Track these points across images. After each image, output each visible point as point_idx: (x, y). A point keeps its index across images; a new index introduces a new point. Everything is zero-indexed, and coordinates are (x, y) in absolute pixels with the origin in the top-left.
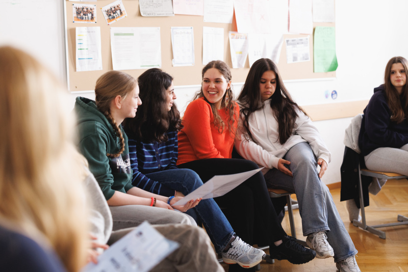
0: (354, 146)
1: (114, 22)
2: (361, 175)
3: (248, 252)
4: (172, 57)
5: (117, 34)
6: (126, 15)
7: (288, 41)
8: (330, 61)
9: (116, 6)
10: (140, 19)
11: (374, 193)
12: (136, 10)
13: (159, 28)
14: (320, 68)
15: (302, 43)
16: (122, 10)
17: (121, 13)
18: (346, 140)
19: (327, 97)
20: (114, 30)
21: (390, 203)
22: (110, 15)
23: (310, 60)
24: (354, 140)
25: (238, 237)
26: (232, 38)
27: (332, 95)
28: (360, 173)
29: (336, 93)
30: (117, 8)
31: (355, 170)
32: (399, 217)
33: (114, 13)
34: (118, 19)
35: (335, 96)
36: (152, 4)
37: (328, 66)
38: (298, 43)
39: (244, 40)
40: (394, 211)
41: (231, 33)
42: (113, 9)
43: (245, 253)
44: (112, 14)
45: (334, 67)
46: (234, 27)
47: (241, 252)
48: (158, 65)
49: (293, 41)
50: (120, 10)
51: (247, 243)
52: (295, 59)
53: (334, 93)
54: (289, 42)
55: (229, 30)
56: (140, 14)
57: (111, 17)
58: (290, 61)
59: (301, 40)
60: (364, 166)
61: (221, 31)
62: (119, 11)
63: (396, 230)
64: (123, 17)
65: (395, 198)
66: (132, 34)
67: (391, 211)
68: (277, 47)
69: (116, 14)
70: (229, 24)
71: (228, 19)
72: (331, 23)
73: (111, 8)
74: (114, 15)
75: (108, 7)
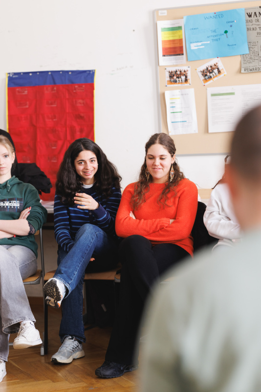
1: (211, 82)
5: (213, 95)
6: (226, 73)
9: (213, 65)
10: (241, 76)
12: (237, 67)
16: (220, 69)
17: (219, 72)
20: (211, 90)
22: (206, 75)
30: (214, 67)
33: (210, 73)
34: (216, 79)
44: (208, 74)
57: (207, 77)
62: (217, 70)
64: (222, 75)
66: (232, 94)
69: (214, 73)
73: (207, 68)
74: (211, 75)
75: (203, 67)
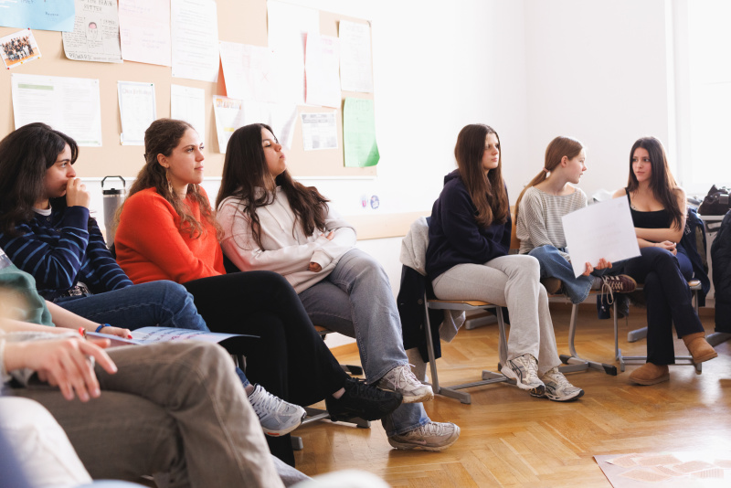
0: (418, 264)
1: (17, 64)
2: (429, 309)
3: (277, 411)
4: (120, 131)
5: (23, 86)
6: (40, 56)
7: (304, 116)
8: (368, 150)
9: (21, 39)
10: (65, 63)
11: (448, 339)
12: (58, 49)
13: (98, 81)
14: (354, 160)
15: (326, 121)
16: (32, 47)
17: (31, 51)
18: (404, 255)
19: (364, 205)
20: (17, 78)
21: (466, 359)
22: (11, 53)
23: (338, 147)
24: (416, 255)
25: (259, 387)
26: (218, 106)
27: (372, 202)
28: (427, 305)
29: (377, 200)
30: (23, 42)
31: (420, 302)
32: (484, 373)
33: (17, 50)
34: (25, 61)
35: (375, 204)
36: (84, 41)
37: (365, 158)
38: (320, 121)
39: (238, 110)
40: (474, 369)
41: (216, 97)
42: (16, 43)
43: (271, 412)
44: (14, 52)
45: (374, 160)
46: (221, 88)
47: (266, 411)
48: (96, 142)
49: (312, 116)
50: (29, 46)
51: (275, 395)
52: (316, 144)
53: (374, 199)
54: (306, 118)
55: (212, 94)
56: (64, 56)
57: (12, 56)
58: (309, 147)
59: (325, 116)
60: (432, 296)
61: (201, 94)
62: (27, 47)
63: (482, 391)
64: (34, 57)
65: (471, 353)
66: (50, 88)
67: (470, 369)
68: (289, 124)
69: (22, 52)
70: (213, 83)
71: (212, 76)
72: (367, 93)
73: (13, 42)
74: (19, 53)
75: (7, 40)
